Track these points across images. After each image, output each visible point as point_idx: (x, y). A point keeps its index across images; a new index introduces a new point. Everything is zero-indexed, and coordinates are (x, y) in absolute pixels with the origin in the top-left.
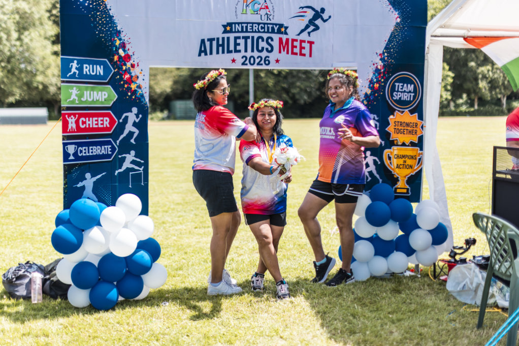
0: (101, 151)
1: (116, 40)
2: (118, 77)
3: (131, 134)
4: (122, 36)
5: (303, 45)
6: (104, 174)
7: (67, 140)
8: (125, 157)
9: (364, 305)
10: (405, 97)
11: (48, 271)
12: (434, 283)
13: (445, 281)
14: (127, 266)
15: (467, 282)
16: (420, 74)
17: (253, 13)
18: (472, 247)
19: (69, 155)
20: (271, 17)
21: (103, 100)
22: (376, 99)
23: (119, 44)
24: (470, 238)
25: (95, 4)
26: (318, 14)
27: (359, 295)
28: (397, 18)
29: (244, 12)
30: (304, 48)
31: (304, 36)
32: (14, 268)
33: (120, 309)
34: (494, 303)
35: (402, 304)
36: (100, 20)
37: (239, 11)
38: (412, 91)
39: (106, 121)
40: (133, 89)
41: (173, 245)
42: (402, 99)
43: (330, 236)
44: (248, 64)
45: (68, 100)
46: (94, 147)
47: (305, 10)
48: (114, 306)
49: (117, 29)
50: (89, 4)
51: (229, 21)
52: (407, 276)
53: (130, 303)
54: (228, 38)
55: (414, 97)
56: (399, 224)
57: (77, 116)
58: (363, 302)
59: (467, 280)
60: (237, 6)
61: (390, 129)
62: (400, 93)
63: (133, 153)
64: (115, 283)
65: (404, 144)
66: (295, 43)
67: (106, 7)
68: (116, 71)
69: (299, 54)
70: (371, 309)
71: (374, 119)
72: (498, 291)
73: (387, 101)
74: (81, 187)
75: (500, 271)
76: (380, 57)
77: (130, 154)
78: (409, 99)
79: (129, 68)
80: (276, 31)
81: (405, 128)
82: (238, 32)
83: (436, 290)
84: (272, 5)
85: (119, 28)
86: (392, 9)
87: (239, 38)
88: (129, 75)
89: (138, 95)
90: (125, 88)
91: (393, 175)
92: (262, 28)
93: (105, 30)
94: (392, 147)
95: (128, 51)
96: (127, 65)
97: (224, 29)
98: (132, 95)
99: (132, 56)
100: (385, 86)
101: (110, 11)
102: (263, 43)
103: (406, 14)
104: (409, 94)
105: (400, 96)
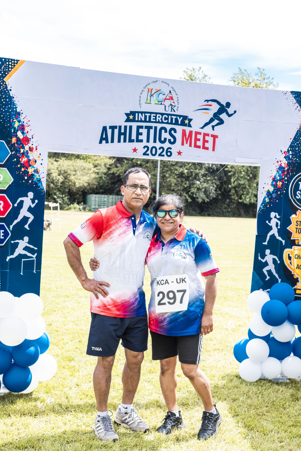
1: (15, 122)
2: (15, 160)
3: (25, 219)
4: (22, 118)
5: (207, 138)
8: (18, 243)
17: (158, 103)
20: (175, 109)
22: (278, 197)
23: (18, 127)
26: (223, 109)
29: (148, 102)
30: (207, 142)
37: (143, 100)
39: (1, 204)
40: (30, 173)
44: (150, 154)
47: (210, 103)
49: (16, 110)
51: (132, 109)
54: (131, 127)
60: (141, 96)
61: (290, 228)
66: (199, 136)
67: (6, 87)
68: (13, 153)
69: (201, 147)
71: (275, 217)
73: (290, 200)
76: (285, 155)
77: (23, 240)
79: (27, 151)
80: (179, 123)
82: (141, 121)
84: (177, 96)
85: (18, 111)
86: (299, 107)
87: (141, 127)
88: (26, 158)
89: (35, 180)
90: (22, 171)
91: (293, 275)
92: (165, 119)
93: (4, 110)
94: (293, 247)
95: (27, 134)
96: (25, 148)
97: (126, 117)
98: (28, 180)
99: (30, 139)
100: (288, 185)
101: (10, 92)
102: (166, 133)
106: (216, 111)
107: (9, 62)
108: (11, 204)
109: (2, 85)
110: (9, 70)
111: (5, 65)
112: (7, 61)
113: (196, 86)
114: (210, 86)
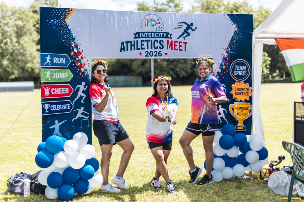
0: (64, 107)
1: (72, 43)
2: (74, 64)
4: (76, 41)
5: (181, 43)
6: (66, 121)
7: (44, 101)
8: (78, 111)
9: (219, 196)
10: (241, 74)
11: (33, 178)
12: (260, 182)
13: (267, 181)
14: (80, 175)
15: (280, 182)
16: (250, 60)
17: (152, 26)
18: (283, 161)
19: (45, 110)
20: (162, 29)
21: (65, 78)
22: (224, 75)
23: (74, 46)
24: (281, 156)
25: (60, 23)
26: (189, 27)
27: (216, 190)
28: (235, 28)
29: (146, 26)
30: (181, 46)
32: (14, 177)
33: (76, 200)
34: (297, 194)
35: (242, 195)
36: (63, 32)
37: (143, 26)
38: (245, 70)
39: (67, 90)
40: (82, 71)
42: (239, 75)
43: (199, 155)
44: (149, 56)
45: (45, 78)
46: (60, 105)
47: (181, 24)
48: (72, 198)
49: (73, 37)
50: (57, 23)
51: (137, 31)
52: (245, 179)
53: (81, 196)
54: (137, 41)
55: (246, 73)
56: (239, 148)
57: (50, 87)
58: (219, 194)
59: (280, 181)
60: (142, 23)
61: (232, 92)
62: (238, 71)
63: (82, 108)
64: (73, 185)
65: (241, 101)
66: (176, 44)
67: (66, 24)
68: (72, 61)
69: (178, 50)
70: (224, 198)
71: (223, 87)
72: (298, 187)
73: (231, 76)
74: (52, 128)
75: (299, 175)
76: (226, 51)
77: (81, 109)
78: (243, 75)
79: (80, 59)
80: (165, 37)
81: (241, 91)
82: (143, 37)
83: (262, 187)
84: (162, 22)
85: (74, 37)
86: (232, 23)
87: (143, 41)
88: (80, 63)
89: (85, 74)
90: (78, 71)
91: (235, 119)
92: (157, 35)
93: (66, 37)
94: (234, 103)
95: (79, 50)
96: (79, 57)
97: (134, 36)
98: (82, 75)
99: (81, 52)
100: (229, 68)
101: (69, 27)
102: (157, 43)
103: (241, 25)
104: (243, 72)
105: (238, 73)
106: (185, 28)
107: (67, 10)
108: (73, 89)
109: (64, 23)
111: (65, 12)
112: (66, 10)
113: (173, 15)
114: (181, 14)
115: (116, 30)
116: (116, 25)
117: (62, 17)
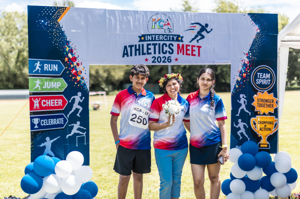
0: (56, 122)
1: (66, 47)
2: (68, 72)
4: (70, 44)
5: (194, 48)
6: (58, 137)
7: (33, 115)
10: (265, 82)
16: (274, 66)
17: (159, 28)
19: (35, 125)
20: (172, 31)
21: (58, 88)
22: (244, 83)
23: (69, 50)
25: (52, 23)
26: (204, 28)
28: (257, 29)
29: (153, 27)
30: (194, 51)
31: (194, 43)
36: (55, 34)
37: (150, 27)
38: (269, 78)
39: (60, 101)
40: (78, 80)
41: (112, 179)
42: (262, 84)
44: (157, 62)
45: (34, 88)
46: (52, 120)
47: (195, 25)
49: (67, 40)
50: (48, 24)
51: (143, 33)
54: (143, 45)
55: (271, 82)
56: (263, 169)
57: (40, 98)
60: (148, 24)
61: (254, 104)
62: (261, 80)
63: (78, 123)
65: (264, 114)
66: (188, 48)
67: (59, 26)
68: (66, 68)
69: (191, 55)
73: (252, 85)
74: (43, 147)
76: (247, 56)
77: (76, 124)
78: (267, 84)
79: (75, 66)
80: (175, 40)
81: (265, 103)
82: (149, 40)
84: (172, 22)
85: (68, 40)
86: (254, 24)
88: (75, 71)
89: (82, 84)
90: (73, 79)
91: (258, 135)
92: (166, 38)
93: (58, 41)
94: (256, 116)
95: (75, 55)
96: (74, 64)
97: (139, 39)
98: (77, 84)
99: (77, 58)
100: (250, 76)
101: (62, 28)
102: (166, 47)
103: (264, 27)
104: (267, 80)
105: (261, 82)
106: (199, 30)
107: (60, 9)
108: (67, 101)
109: (56, 24)
110: (60, 15)
111: (58, 11)
113: (185, 15)
114: (194, 14)
115: (118, 32)
116: (118, 27)
117: (54, 18)
